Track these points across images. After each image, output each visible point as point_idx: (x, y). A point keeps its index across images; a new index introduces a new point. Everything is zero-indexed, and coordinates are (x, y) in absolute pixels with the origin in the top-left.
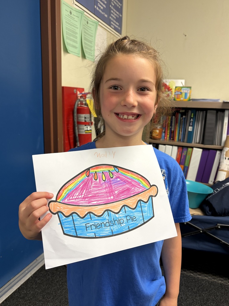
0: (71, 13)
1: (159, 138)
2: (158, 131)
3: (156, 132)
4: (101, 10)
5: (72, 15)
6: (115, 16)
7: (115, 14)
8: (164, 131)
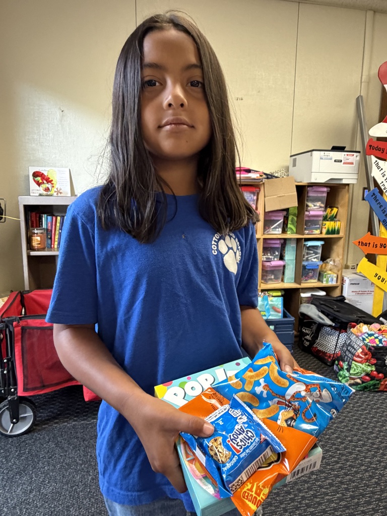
1: (42, 247)
2: (39, 238)
3: (37, 240)
8: (49, 237)
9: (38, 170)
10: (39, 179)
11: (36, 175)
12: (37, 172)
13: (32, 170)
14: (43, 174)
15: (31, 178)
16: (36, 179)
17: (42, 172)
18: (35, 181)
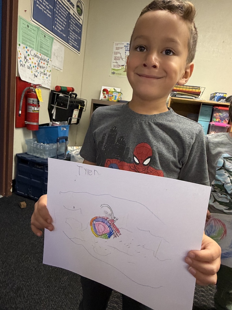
0: (28, 26)
4: (60, 30)
5: (29, 28)
6: (74, 37)
7: (74, 36)
9: (106, 88)
10: (105, 92)
11: (104, 90)
12: (105, 89)
13: (103, 88)
14: (108, 90)
15: (102, 92)
16: (104, 92)
17: (108, 89)
18: (103, 93)
